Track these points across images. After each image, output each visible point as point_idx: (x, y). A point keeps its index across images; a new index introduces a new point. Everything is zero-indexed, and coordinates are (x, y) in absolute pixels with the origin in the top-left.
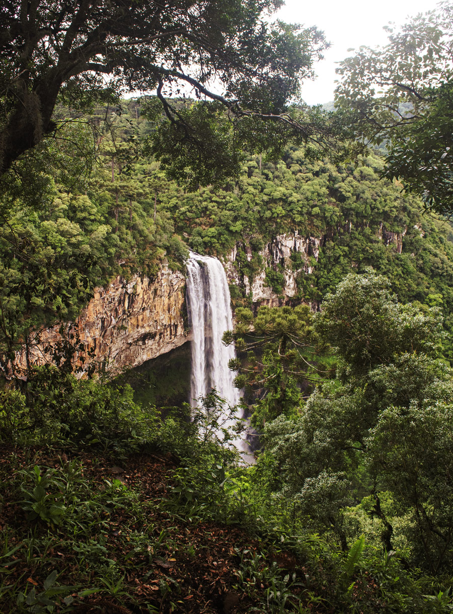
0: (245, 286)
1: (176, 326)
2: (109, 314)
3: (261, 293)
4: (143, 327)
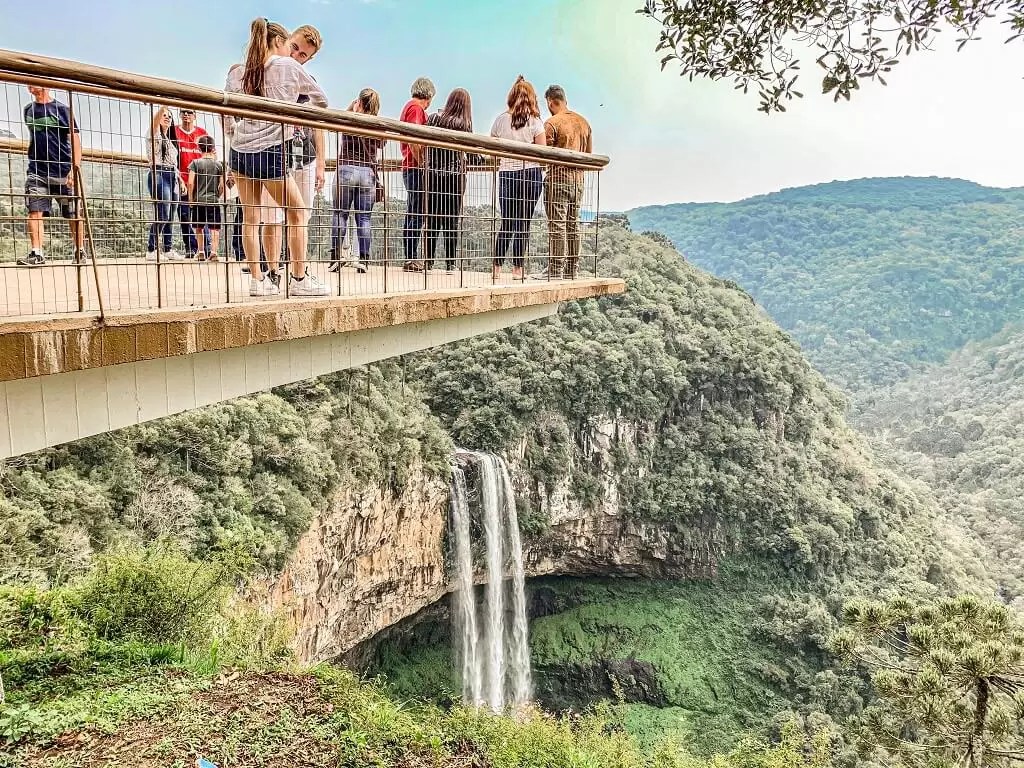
0: (540, 499)
1: (431, 568)
2: (330, 554)
3: (565, 510)
4: (380, 572)
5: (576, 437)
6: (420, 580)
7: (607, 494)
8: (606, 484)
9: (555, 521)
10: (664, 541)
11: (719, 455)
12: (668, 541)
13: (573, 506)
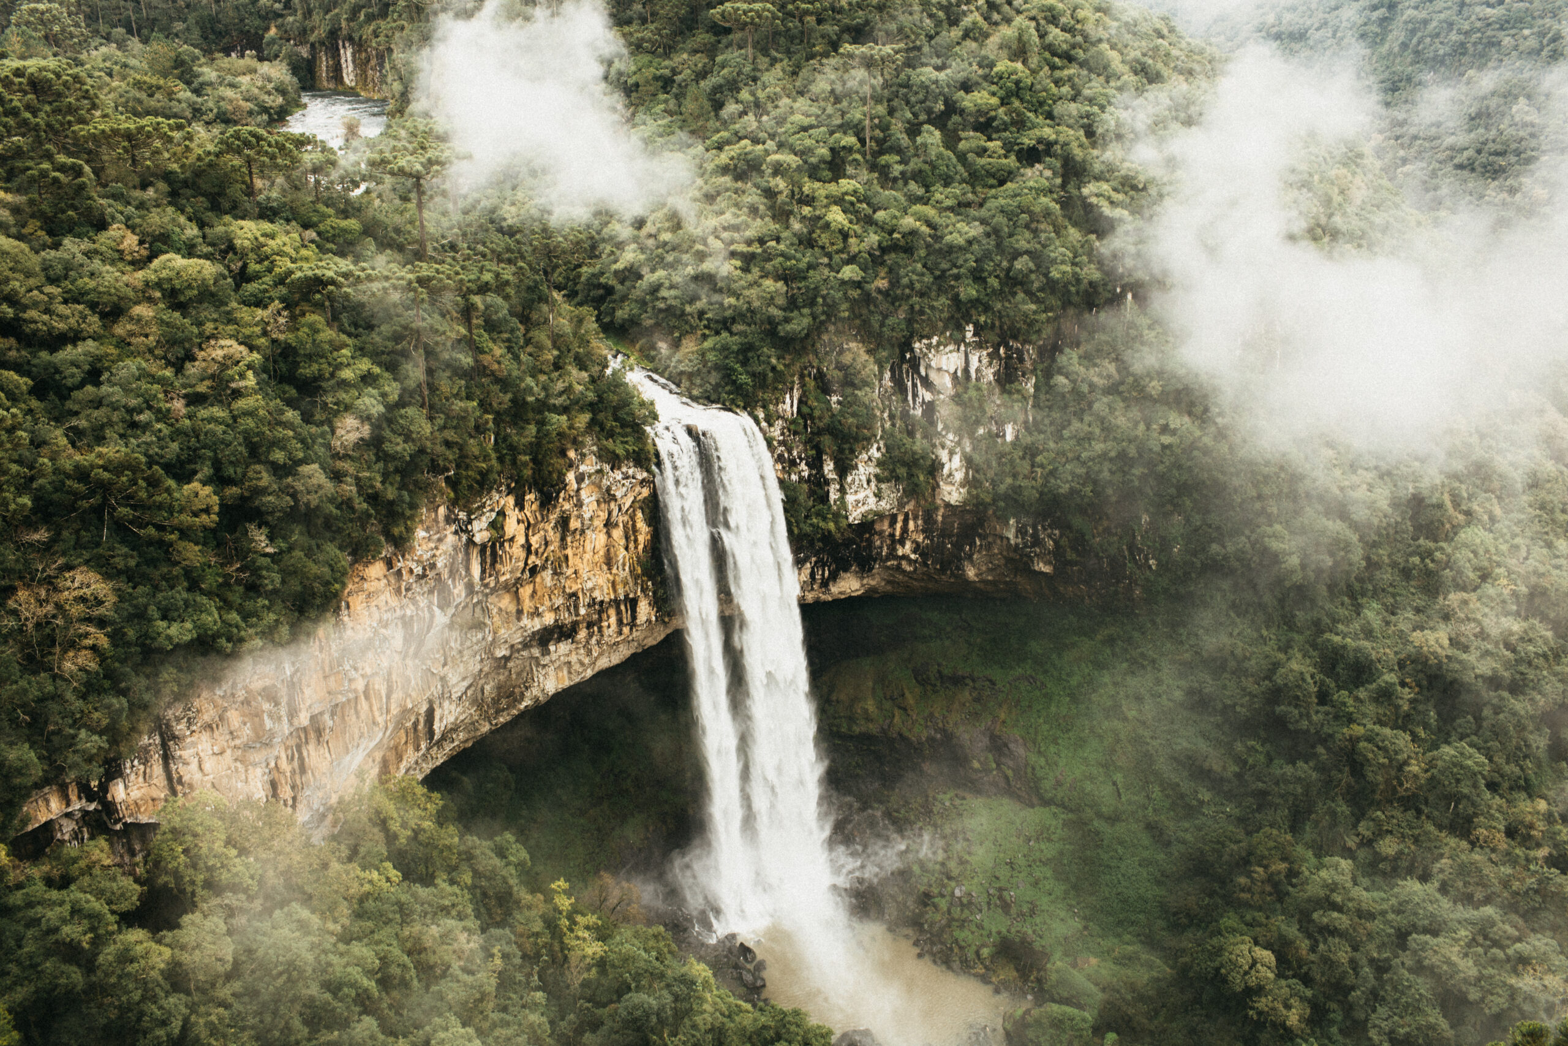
0: (827, 482)
1: (633, 602)
3: (872, 500)
4: (536, 613)
5: (893, 378)
6: (613, 620)
7: (946, 471)
8: (944, 455)
9: (853, 517)
10: (1050, 544)
11: (1153, 400)
12: (1056, 542)
13: (885, 494)
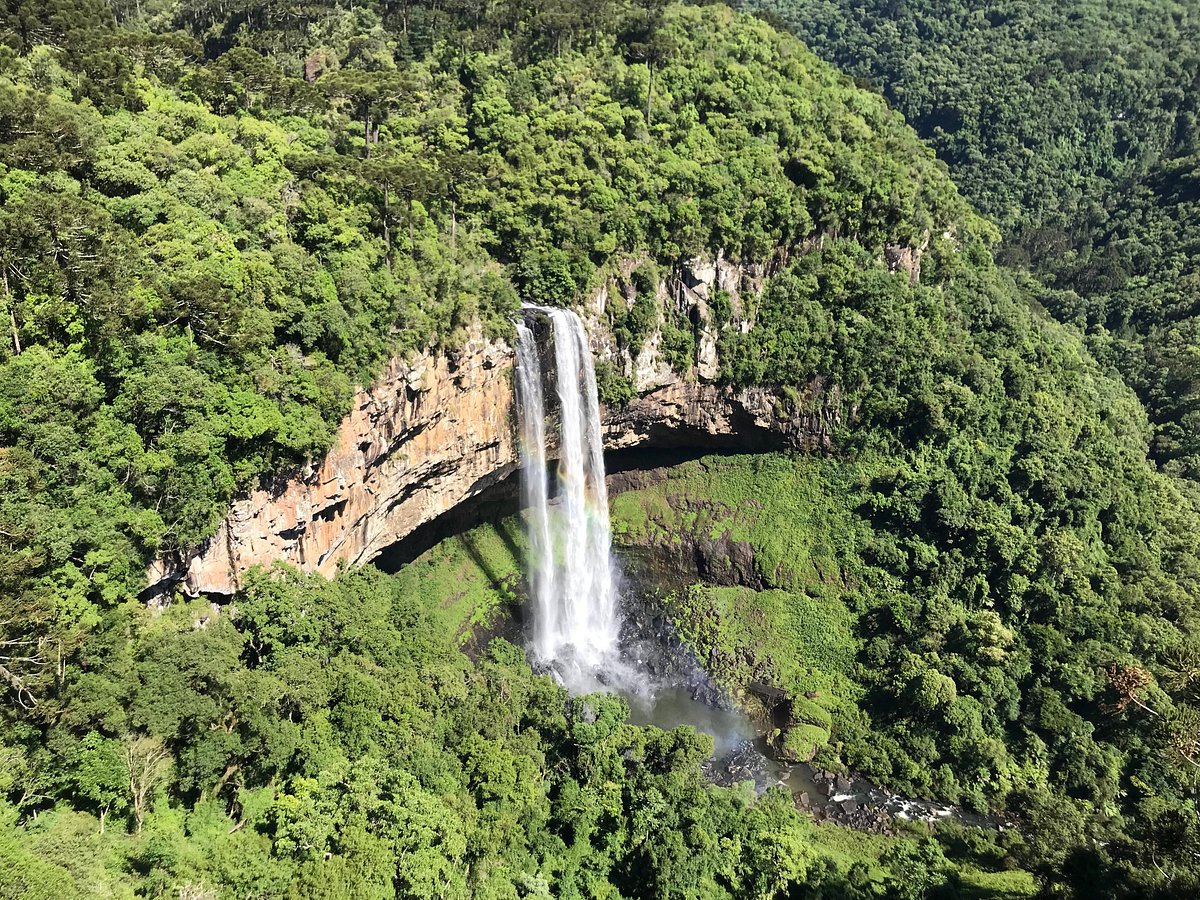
0: (624, 362)
1: (497, 445)
2: (377, 434)
3: (653, 374)
4: (436, 451)
5: (667, 286)
6: (484, 458)
7: (703, 354)
8: (702, 342)
9: (640, 387)
10: (769, 407)
11: (841, 304)
12: (774, 408)
13: (662, 370)
